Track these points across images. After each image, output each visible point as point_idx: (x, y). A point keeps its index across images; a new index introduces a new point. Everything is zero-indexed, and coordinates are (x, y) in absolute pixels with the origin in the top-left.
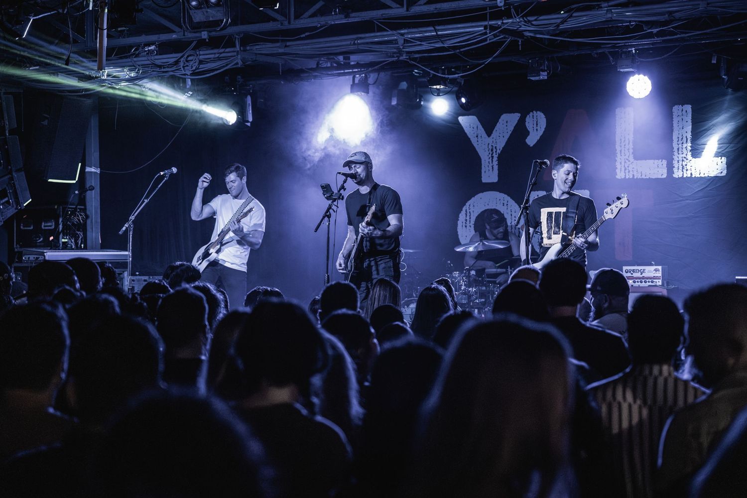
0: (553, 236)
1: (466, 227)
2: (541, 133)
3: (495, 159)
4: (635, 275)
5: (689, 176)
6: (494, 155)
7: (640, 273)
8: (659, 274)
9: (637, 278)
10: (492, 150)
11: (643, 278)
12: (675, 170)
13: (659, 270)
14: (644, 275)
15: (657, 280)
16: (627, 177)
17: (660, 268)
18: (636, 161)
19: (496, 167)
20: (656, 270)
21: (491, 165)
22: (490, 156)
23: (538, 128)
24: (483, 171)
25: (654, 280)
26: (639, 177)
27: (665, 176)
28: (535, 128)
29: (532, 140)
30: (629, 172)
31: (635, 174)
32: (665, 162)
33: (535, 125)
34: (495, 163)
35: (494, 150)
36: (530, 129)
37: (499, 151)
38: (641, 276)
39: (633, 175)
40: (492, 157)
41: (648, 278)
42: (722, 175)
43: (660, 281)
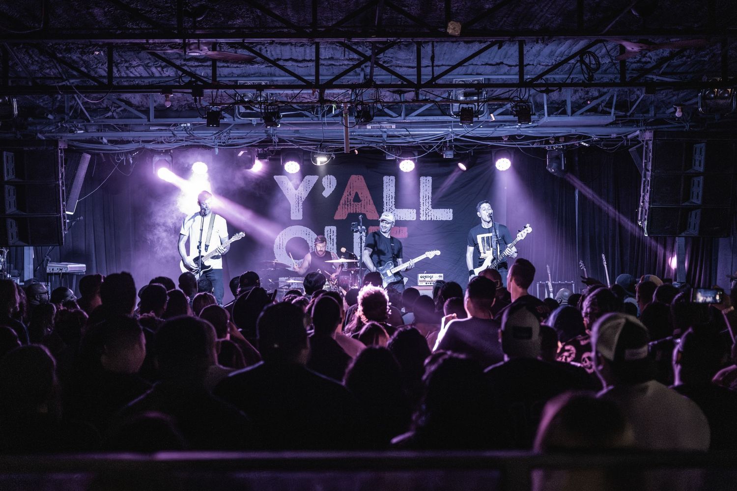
0: (487, 252)
1: (280, 248)
2: (333, 189)
3: (301, 204)
4: (427, 279)
5: (430, 219)
6: (300, 202)
7: (430, 278)
9: (428, 281)
10: (298, 199)
11: (432, 281)
12: (421, 215)
13: (441, 277)
14: (432, 279)
17: (442, 275)
19: (301, 210)
20: (440, 276)
21: (297, 208)
22: (297, 202)
23: (331, 186)
24: (292, 212)
27: (415, 219)
28: (329, 186)
29: (327, 193)
32: (415, 211)
33: (329, 184)
34: (301, 207)
35: (300, 199)
36: (325, 186)
37: (303, 200)
40: (299, 203)
42: (450, 219)
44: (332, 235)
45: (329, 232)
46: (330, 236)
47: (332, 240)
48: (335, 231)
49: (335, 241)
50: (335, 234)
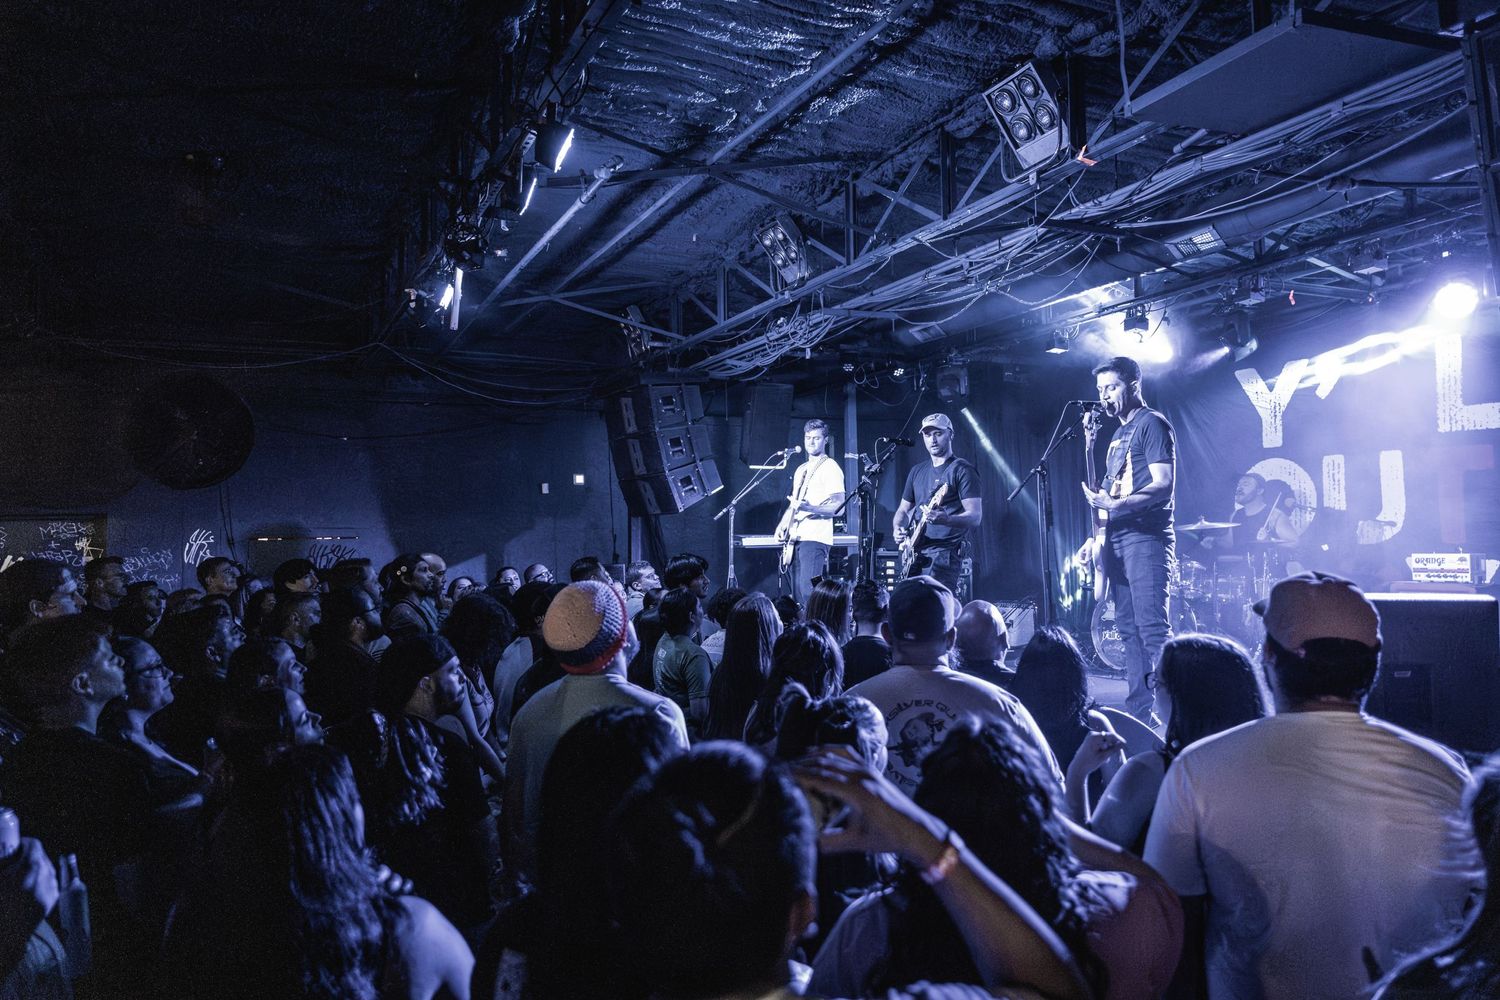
3: (1279, 418)
4: (1430, 566)
6: (1277, 413)
7: (1437, 564)
8: (1467, 565)
9: (1432, 571)
10: (1275, 408)
11: (1442, 570)
13: (1465, 560)
14: (1442, 566)
15: (1464, 575)
16: (1454, 430)
17: (1467, 556)
18: (1466, 407)
19: (1280, 428)
20: (1462, 560)
21: (1274, 425)
22: (1273, 414)
24: (1264, 434)
25: (1458, 575)
26: (1472, 428)
29: (1323, 392)
30: (1456, 422)
31: (1465, 423)
34: (1279, 422)
35: (1277, 409)
37: (1282, 410)
38: (1439, 568)
39: (1463, 426)
40: (1275, 416)
41: (1449, 571)
43: (1469, 575)
44: (1336, 471)
45: (1331, 467)
46: (1333, 475)
47: (1337, 483)
48: (1342, 465)
49: (1343, 483)
50: (1343, 470)
